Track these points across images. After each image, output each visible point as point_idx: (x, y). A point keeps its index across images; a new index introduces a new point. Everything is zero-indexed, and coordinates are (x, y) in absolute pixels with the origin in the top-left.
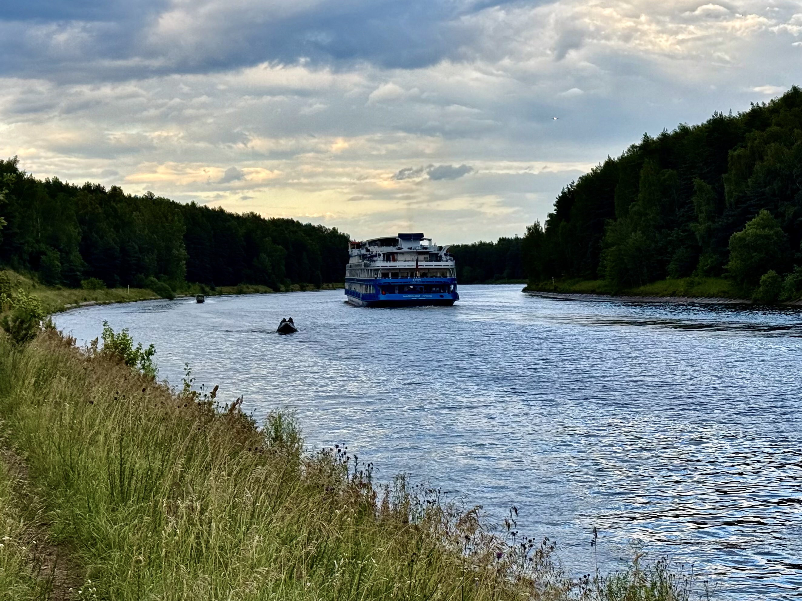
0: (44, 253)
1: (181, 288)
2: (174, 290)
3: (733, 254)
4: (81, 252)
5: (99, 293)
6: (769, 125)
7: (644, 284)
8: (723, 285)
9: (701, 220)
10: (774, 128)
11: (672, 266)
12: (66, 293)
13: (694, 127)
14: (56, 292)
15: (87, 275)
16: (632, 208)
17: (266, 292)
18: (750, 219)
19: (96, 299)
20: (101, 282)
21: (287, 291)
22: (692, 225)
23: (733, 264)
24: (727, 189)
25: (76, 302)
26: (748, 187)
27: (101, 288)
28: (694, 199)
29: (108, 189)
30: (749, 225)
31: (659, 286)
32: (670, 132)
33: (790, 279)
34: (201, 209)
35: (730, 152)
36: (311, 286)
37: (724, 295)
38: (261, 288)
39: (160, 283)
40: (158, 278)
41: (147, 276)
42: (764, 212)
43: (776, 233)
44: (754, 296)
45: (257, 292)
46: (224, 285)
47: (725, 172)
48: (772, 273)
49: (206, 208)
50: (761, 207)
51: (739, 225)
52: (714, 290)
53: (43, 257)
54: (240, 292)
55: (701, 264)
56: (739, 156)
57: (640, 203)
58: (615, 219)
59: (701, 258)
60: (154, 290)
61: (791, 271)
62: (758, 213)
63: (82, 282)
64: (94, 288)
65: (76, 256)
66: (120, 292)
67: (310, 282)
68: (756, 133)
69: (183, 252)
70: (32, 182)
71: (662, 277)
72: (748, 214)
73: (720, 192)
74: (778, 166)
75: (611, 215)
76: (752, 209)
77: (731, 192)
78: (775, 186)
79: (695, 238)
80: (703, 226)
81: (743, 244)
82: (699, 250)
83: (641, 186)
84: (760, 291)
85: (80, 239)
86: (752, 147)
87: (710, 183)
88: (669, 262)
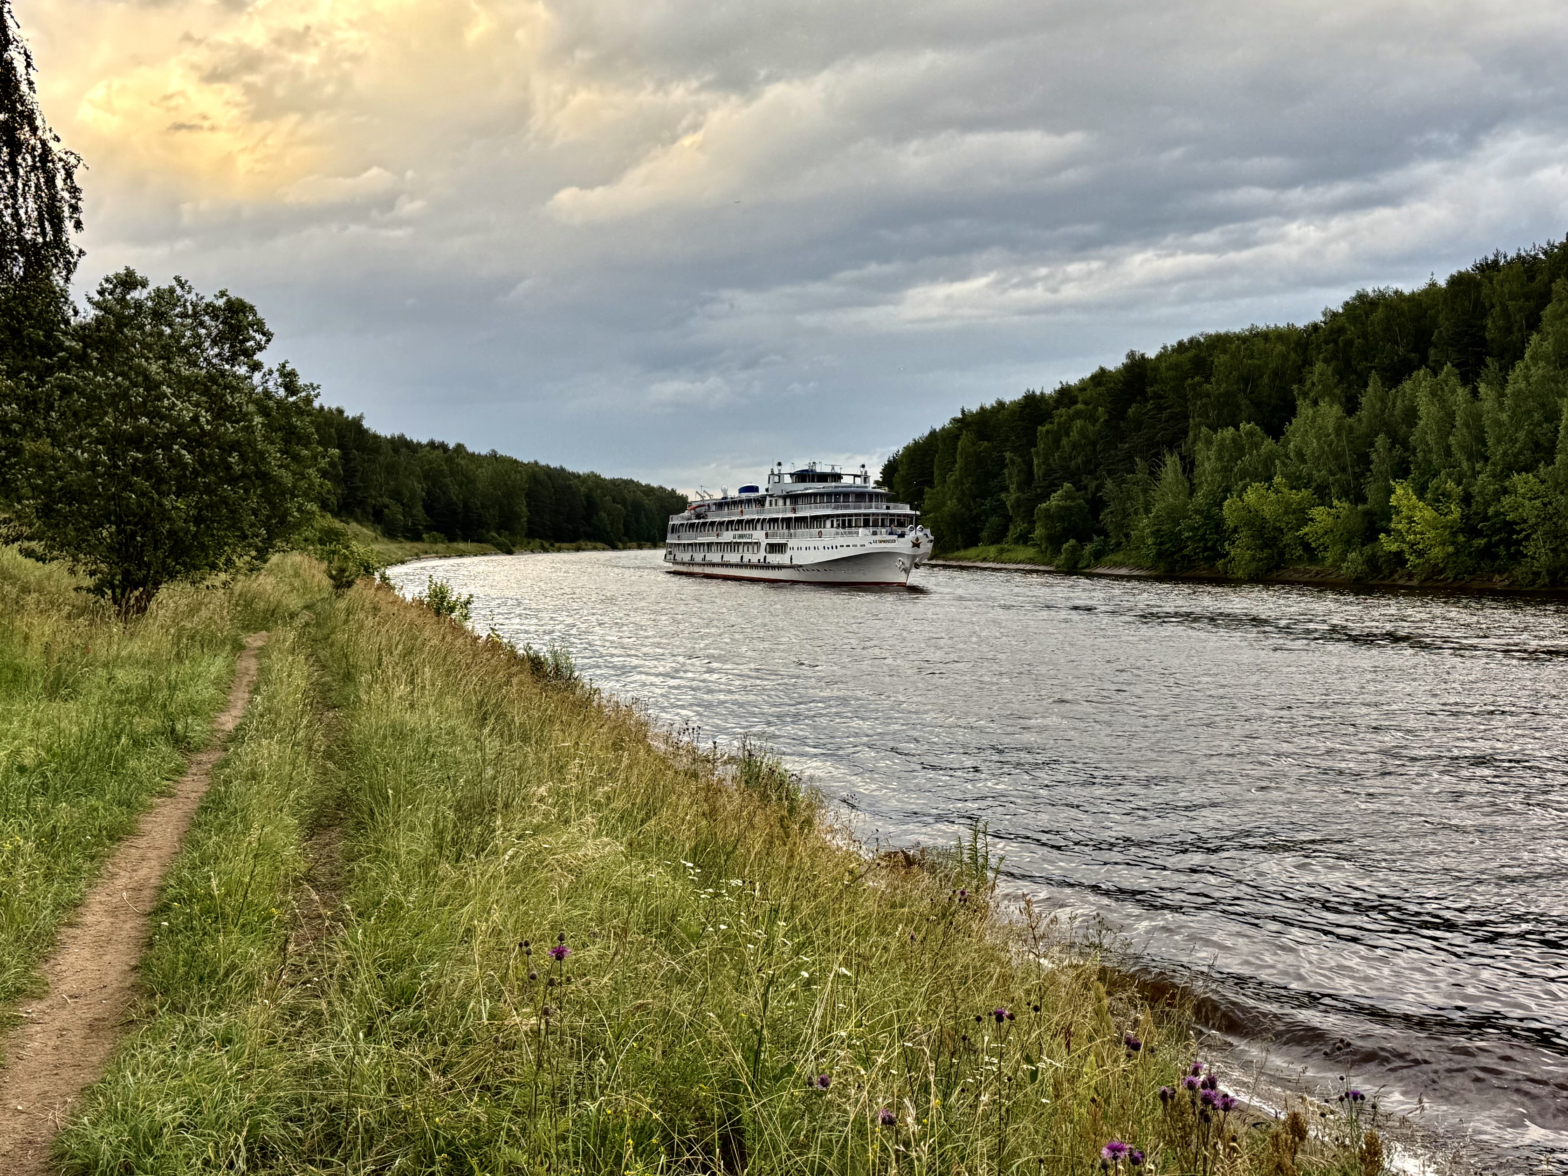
0: (387, 507)
1: (521, 544)
2: (514, 546)
3: (1038, 524)
4: (424, 506)
5: (440, 547)
6: (1076, 403)
7: (958, 549)
8: (1031, 552)
9: (1012, 491)
10: (1080, 406)
11: (984, 534)
12: (408, 545)
13: (1011, 403)
14: (398, 545)
15: (429, 529)
16: (949, 477)
17: (604, 549)
18: (1055, 491)
19: (437, 553)
20: (442, 536)
21: (624, 549)
22: (1003, 495)
23: (1039, 532)
24: (1036, 462)
25: (417, 555)
26: (1054, 460)
27: (442, 542)
28: (1006, 471)
29: (451, 446)
30: (1054, 497)
31: (972, 552)
32: (988, 406)
33: (1089, 548)
34: (542, 467)
35: (1039, 428)
36: (649, 544)
37: (1031, 561)
38: (599, 545)
39: (502, 539)
40: (500, 535)
41: (488, 531)
42: (1067, 485)
43: (1079, 504)
44: (1056, 562)
45: (595, 549)
46: (563, 542)
47: (1036, 446)
48: (1072, 542)
49: (548, 467)
50: (1065, 479)
51: (1046, 497)
52: (1021, 556)
53: (386, 511)
54: (578, 549)
55: (1011, 532)
56: (1048, 432)
57: (957, 473)
58: (932, 488)
59: (1011, 527)
60: (494, 545)
61: (1091, 540)
62: (1062, 486)
63: (424, 536)
64: (435, 541)
65: (419, 511)
66: (462, 546)
67: (647, 541)
68: (1063, 410)
69: (525, 509)
70: (376, 437)
71: (975, 544)
72: (1053, 487)
73: (1030, 464)
74: (1083, 441)
75: (931, 484)
76: (1056, 482)
77: (1039, 465)
78: (1079, 460)
79: (1006, 508)
80: (1013, 497)
81: (1048, 515)
82: (1009, 519)
83: (958, 456)
84: (1062, 558)
85: (424, 494)
86: (1059, 424)
87: (1020, 456)
88: (982, 530)
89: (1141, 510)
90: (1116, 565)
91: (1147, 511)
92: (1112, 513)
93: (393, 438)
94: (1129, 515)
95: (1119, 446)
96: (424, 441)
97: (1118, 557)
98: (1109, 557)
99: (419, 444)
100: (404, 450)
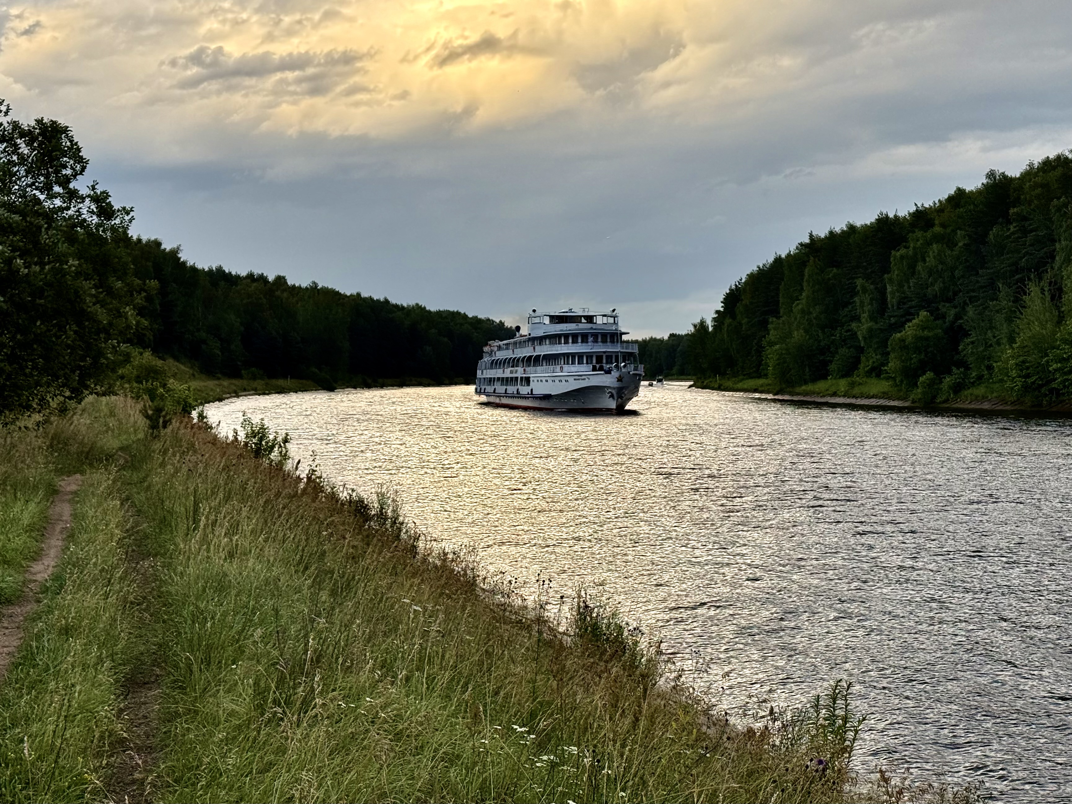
0: (204, 342)
1: (343, 380)
2: (335, 382)
3: (892, 355)
4: (242, 342)
5: (259, 383)
6: (932, 225)
7: (806, 383)
8: (883, 386)
9: (863, 320)
10: (937, 229)
11: (833, 367)
12: (225, 382)
13: (862, 226)
15: (247, 365)
16: (796, 306)
17: (429, 386)
18: (910, 321)
20: (261, 372)
22: (854, 325)
23: (893, 364)
24: (889, 289)
25: (235, 392)
26: (909, 287)
27: (261, 378)
28: (856, 299)
29: (271, 278)
30: (909, 327)
31: (821, 385)
32: (838, 230)
33: (948, 380)
34: (365, 299)
35: (893, 252)
37: (885, 395)
38: (425, 382)
39: (322, 375)
40: (320, 370)
41: (309, 367)
42: (923, 314)
43: (937, 334)
44: (911, 398)
45: (420, 384)
46: (387, 377)
47: (889, 272)
48: (929, 375)
50: (922, 307)
51: (899, 326)
52: (874, 390)
53: (204, 347)
54: (403, 385)
55: (862, 365)
56: (902, 257)
57: (804, 301)
58: (778, 318)
59: (863, 359)
60: (314, 381)
61: (950, 372)
62: (918, 315)
63: (243, 372)
64: (254, 378)
65: (237, 346)
66: (281, 382)
68: (919, 234)
69: (347, 344)
71: (824, 377)
72: (909, 315)
73: (883, 292)
74: (940, 267)
75: (776, 313)
76: (912, 311)
77: (893, 293)
78: (936, 288)
79: (857, 338)
80: (865, 326)
81: (903, 346)
82: (861, 350)
83: (805, 284)
84: (918, 393)
85: (242, 329)
86: (914, 248)
87: (872, 284)
88: (831, 362)
89: (1005, 341)
90: (977, 399)
91: (1012, 340)
92: (973, 343)
93: (211, 271)
94: (991, 345)
95: (980, 272)
96: (243, 273)
97: (980, 391)
98: (970, 391)
99: (238, 277)
100: (222, 283)
